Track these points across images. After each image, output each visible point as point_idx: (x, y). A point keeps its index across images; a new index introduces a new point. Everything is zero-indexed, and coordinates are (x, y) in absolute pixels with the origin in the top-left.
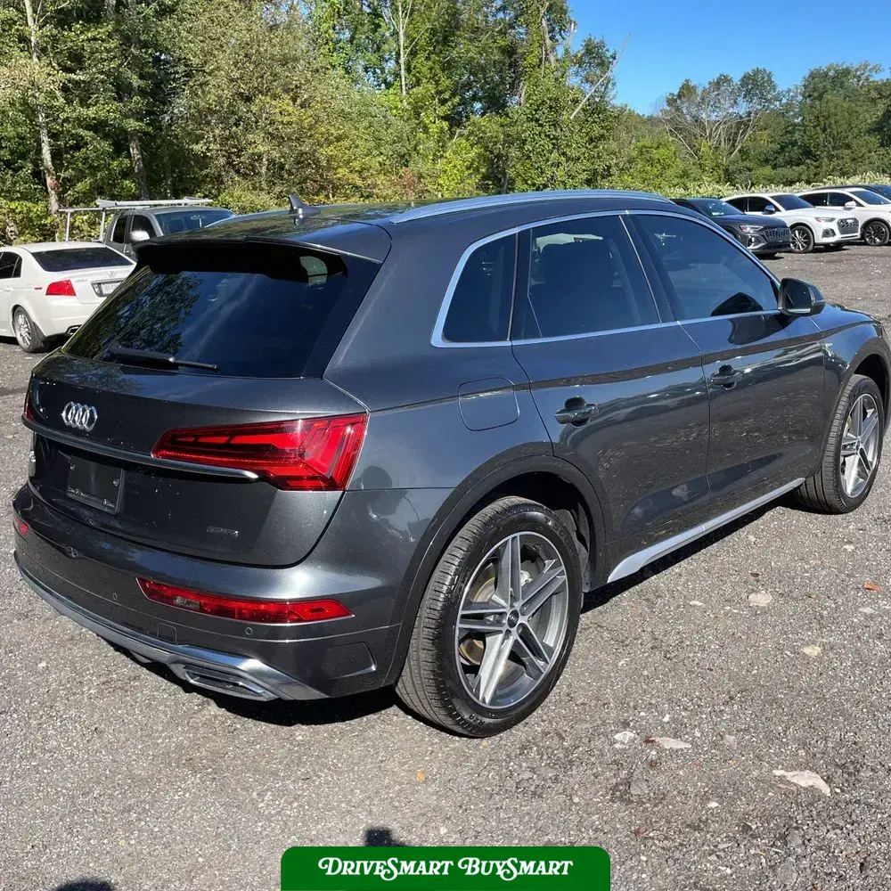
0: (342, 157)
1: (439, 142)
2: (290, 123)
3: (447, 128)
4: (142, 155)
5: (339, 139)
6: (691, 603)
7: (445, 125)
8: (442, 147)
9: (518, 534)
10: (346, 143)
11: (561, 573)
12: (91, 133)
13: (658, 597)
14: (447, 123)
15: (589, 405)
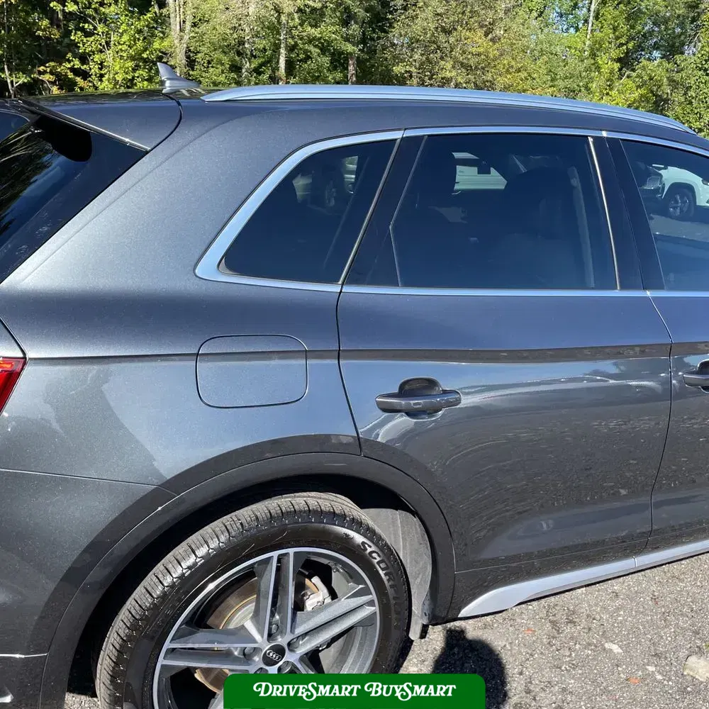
0: (517, 86)
1: (608, 81)
2: (479, 55)
3: (617, 70)
4: (356, 72)
5: (519, 71)
6: (607, 645)
7: (617, 66)
8: (609, 86)
9: (291, 551)
10: (523, 75)
11: (371, 603)
12: (318, 51)
13: (571, 622)
14: (619, 64)
15: (445, 392)
